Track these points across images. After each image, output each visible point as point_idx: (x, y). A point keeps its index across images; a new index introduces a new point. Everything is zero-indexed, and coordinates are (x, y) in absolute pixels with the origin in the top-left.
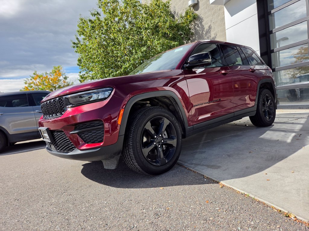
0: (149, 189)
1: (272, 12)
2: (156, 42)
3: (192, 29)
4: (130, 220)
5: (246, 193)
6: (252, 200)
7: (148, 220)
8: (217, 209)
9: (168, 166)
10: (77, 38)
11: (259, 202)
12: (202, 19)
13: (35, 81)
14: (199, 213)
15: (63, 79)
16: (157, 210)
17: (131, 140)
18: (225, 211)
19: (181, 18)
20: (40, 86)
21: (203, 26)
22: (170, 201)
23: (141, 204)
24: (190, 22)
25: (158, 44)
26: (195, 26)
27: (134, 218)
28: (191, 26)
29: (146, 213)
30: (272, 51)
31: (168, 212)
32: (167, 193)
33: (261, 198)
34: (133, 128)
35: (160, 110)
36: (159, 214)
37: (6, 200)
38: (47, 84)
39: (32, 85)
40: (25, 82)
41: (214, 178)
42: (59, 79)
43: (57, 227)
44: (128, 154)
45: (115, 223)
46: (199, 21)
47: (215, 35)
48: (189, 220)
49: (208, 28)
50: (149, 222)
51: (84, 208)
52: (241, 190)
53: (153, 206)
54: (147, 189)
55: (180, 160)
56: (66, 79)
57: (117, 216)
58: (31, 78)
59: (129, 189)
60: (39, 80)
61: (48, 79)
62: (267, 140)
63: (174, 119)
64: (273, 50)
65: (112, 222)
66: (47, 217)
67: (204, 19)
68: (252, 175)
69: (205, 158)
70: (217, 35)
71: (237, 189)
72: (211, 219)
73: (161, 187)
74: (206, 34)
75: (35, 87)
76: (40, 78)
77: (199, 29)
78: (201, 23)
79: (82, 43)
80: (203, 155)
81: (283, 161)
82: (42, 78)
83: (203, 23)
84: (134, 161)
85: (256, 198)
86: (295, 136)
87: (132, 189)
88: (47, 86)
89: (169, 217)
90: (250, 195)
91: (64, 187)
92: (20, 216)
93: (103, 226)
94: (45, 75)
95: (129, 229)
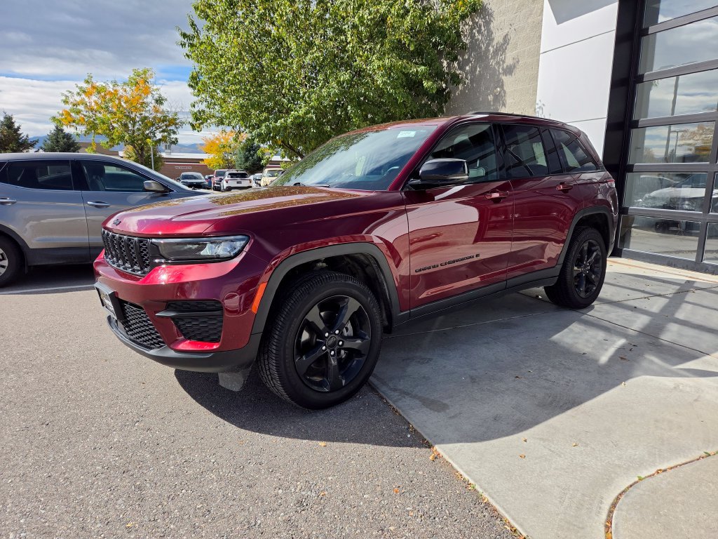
0: (300, 441)
1: (652, 30)
2: (376, 61)
3: (465, 36)
4: (251, 508)
5: (471, 481)
6: (478, 498)
7: (282, 514)
8: (408, 509)
9: (345, 392)
10: (193, 25)
11: (488, 504)
12: (491, 15)
13: (87, 99)
14: (374, 513)
15: (153, 101)
16: (303, 493)
17: (275, 344)
18: (421, 517)
19: (444, 4)
20: (100, 112)
21: (490, 33)
22: (330, 478)
23: (278, 474)
24: (463, 17)
25: (379, 67)
26: (472, 30)
27: (260, 504)
28: (465, 28)
29: (283, 497)
30: (635, 125)
31: (322, 501)
32: (329, 459)
33: (493, 498)
34: (282, 319)
35: (343, 281)
36: (305, 504)
37: (24, 421)
38: (115, 110)
39: (81, 107)
40: (64, 98)
41: (427, 434)
42: (145, 100)
43: (119, 502)
44: (267, 368)
45: (224, 510)
46: (484, 18)
47: (515, 61)
48: (354, 525)
49: (501, 41)
50: (284, 519)
51: (172, 467)
52: (466, 472)
53: (299, 483)
54: (296, 441)
55: (375, 376)
56: (162, 103)
57: (230, 495)
58: (79, 91)
59: (263, 435)
60: (96, 99)
61: (119, 99)
62: (564, 348)
63: (369, 299)
64: (637, 121)
65: (219, 507)
66: (103, 476)
67: (495, 15)
68: (499, 439)
69: (424, 377)
70: (518, 62)
71: (459, 470)
72: (392, 528)
73: (321, 440)
74: (496, 52)
75: (87, 114)
76: (99, 93)
77: (480, 38)
78: (487, 24)
79: (203, 37)
80: (425, 370)
81: (569, 412)
82: (105, 95)
83: (492, 25)
84: (278, 383)
85: (485, 495)
86: (622, 348)
87: (267, 436)
88: (115, 114)
89: (320, 513)
90: (477, 487)
91: (139, 406)
92: (53, 465)
93: (201, 514)
94: (112, 87)
95: (246, 527)
